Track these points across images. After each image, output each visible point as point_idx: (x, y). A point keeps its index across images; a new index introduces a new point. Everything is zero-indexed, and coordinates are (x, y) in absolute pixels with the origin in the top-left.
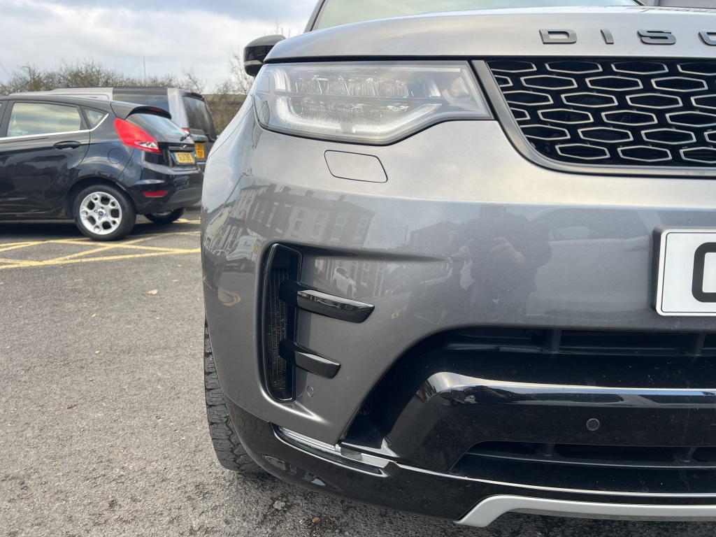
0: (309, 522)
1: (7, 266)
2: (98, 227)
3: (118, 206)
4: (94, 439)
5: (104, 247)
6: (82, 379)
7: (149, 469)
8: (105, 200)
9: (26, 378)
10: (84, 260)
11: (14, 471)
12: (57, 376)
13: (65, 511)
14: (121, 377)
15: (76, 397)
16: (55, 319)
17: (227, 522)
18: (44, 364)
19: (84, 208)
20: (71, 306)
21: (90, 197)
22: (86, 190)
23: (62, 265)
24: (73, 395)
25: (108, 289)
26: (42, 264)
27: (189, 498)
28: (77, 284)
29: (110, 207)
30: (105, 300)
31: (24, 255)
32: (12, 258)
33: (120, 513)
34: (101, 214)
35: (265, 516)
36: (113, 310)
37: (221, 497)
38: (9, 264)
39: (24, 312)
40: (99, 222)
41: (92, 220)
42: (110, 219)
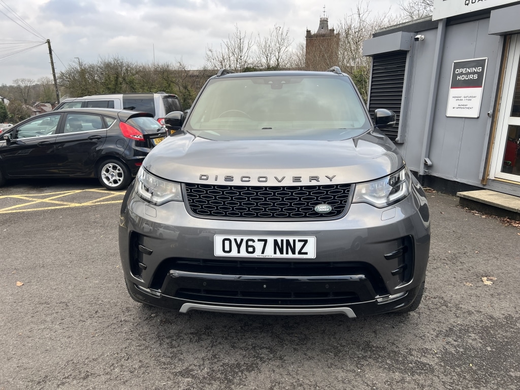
0: (161, 321)
1: (64, 206)
2: (111, 182)
3: (122, 171)
4: (93, 291)
5: (114, 194)
6: (92, 267)
7: (111, 302)
8: (115, 168)
9: (70, 266)
10: (102, 203)
11: (64, 300)
12: (83, 265)
13: (80, 314)
14: (108, 267)
15: (89, 274)
16: (85, 238)
17: (133, 319)
18: (78, 260)
19: (103, 172)
20: (92, 231)
21: (107, 166)
22: (105, 162)
23: (91, 206)
24: (88, 273)
25: (111, 221)
26: (81, 205)
27: (123, 312)
28: (97, 218)
29: (117, 171)
30: (108, 228)
31: (72, 199)
32: (67, 201)
33: (98, 315)
34: (113, 176)
35: (147, 318)
36: (111, 234)
37: (134, 312)
38: (65, 205)
39: (71, 234)
40: (111, 180)
41: (108, 179)
42: (117, 178)
